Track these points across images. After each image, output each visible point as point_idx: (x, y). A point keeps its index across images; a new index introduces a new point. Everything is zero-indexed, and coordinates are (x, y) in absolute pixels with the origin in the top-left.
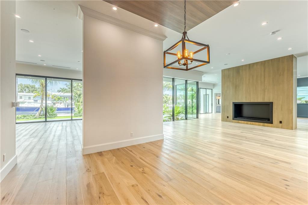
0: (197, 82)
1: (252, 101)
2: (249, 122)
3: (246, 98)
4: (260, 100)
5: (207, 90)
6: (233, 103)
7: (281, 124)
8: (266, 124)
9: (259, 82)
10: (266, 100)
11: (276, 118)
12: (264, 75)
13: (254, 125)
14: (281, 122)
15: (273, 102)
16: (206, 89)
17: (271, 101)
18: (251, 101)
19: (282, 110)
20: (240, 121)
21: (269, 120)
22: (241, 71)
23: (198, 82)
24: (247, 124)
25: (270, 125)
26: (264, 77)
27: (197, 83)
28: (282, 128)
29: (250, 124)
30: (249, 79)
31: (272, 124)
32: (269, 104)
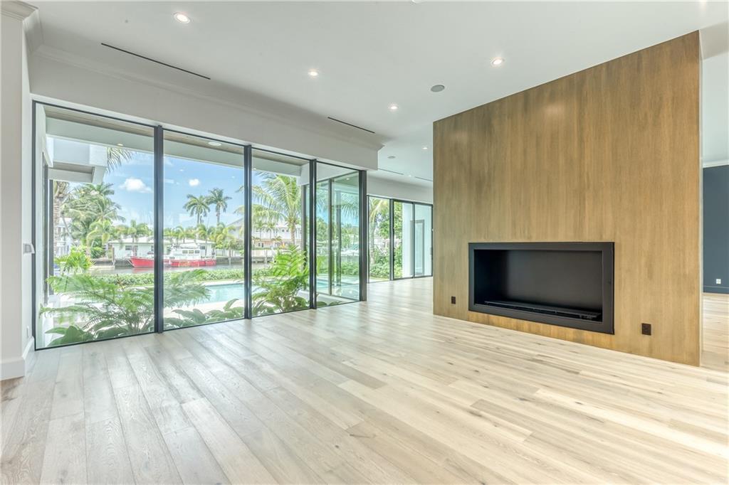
0: (361, 172)
1: (536, 237)
2: (526, 324)
3: (514, 225)
4: (563, 234)
5: (416, 205)
6: (470, 244)
7: (647, 337)
8: (587, 334)
9: (561, 161)
10: (589, 236)
11: (627, 309)
12: (581, 130)
13: (543, 335)
14: (646, 329)
15: (617, 242)
16: (412, 203)
17: (607, 238)
18: (530, 237)
19: (650, 275)
20: (494, 318)
21: (599, 319)
22: (495, 122)
23: (365, 171)
24: (518, 329)
25: (604, 338)
26: (581, 141)
27: (362, 174)
28: (651, 353)
29: (530, 331)
30: (525, 152)
31: (614, 334)
32: (601, 252)
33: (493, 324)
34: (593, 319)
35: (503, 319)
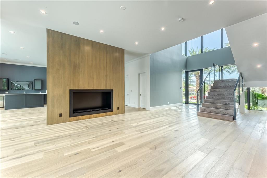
10: (108, 87)
18: (94, 88)
25: (111, 113)
31: (113, 111)
33: (81, 120)
34: (107, 109)
35: (84, 117)
